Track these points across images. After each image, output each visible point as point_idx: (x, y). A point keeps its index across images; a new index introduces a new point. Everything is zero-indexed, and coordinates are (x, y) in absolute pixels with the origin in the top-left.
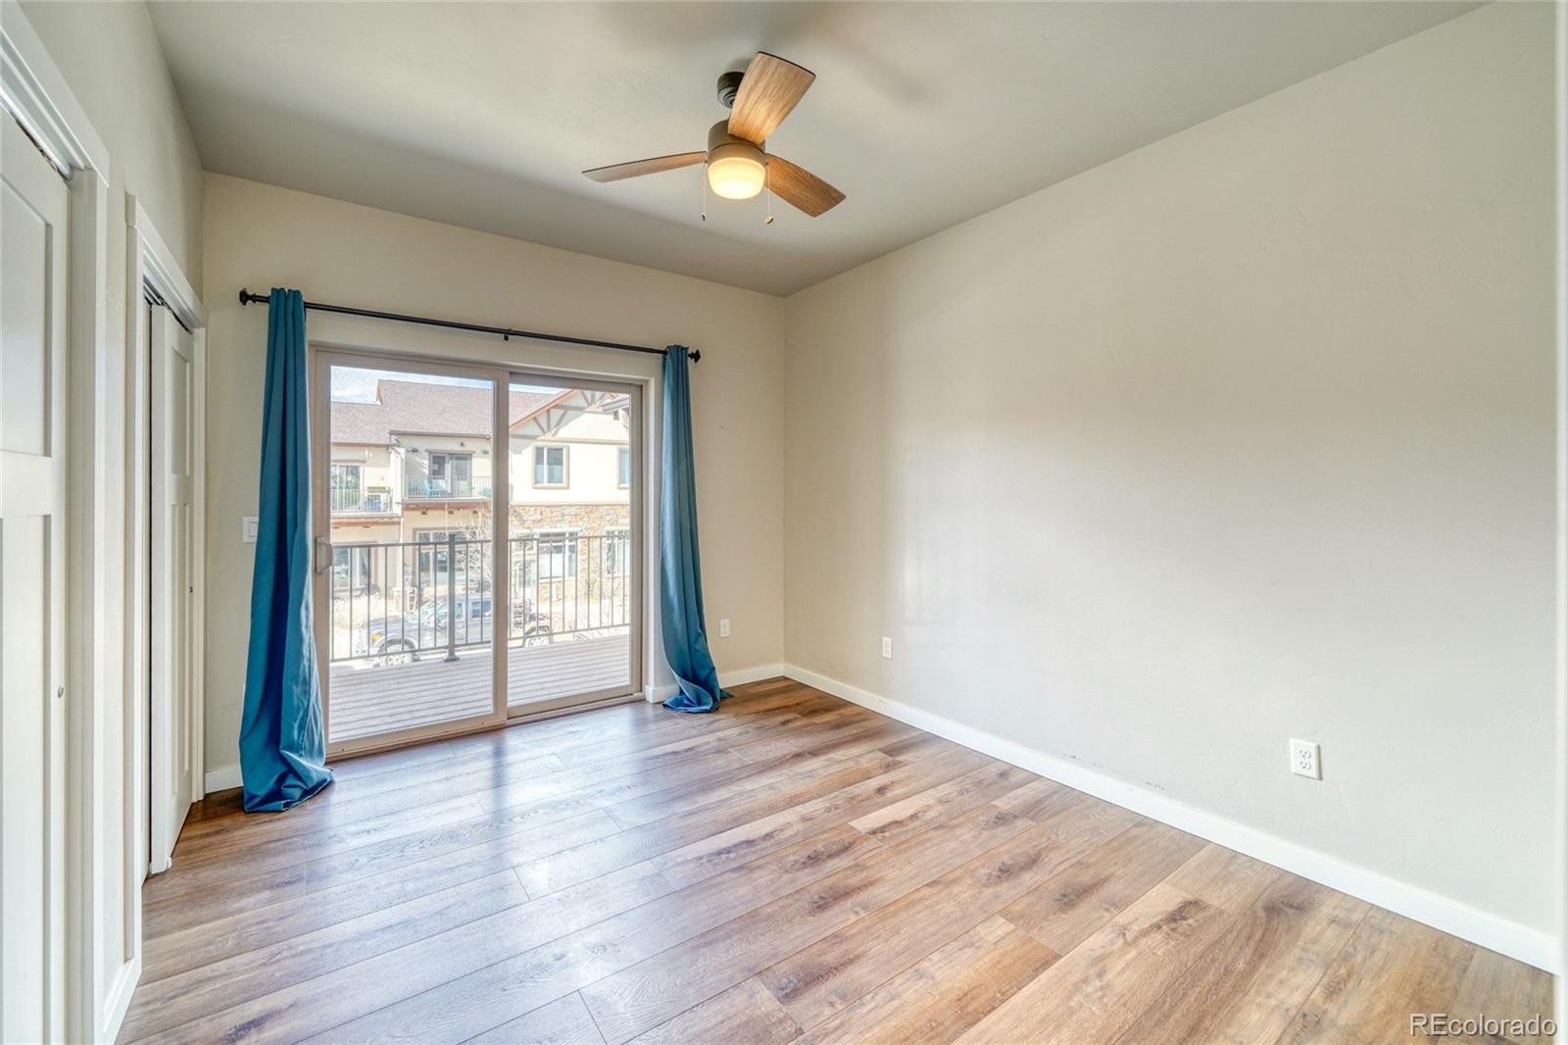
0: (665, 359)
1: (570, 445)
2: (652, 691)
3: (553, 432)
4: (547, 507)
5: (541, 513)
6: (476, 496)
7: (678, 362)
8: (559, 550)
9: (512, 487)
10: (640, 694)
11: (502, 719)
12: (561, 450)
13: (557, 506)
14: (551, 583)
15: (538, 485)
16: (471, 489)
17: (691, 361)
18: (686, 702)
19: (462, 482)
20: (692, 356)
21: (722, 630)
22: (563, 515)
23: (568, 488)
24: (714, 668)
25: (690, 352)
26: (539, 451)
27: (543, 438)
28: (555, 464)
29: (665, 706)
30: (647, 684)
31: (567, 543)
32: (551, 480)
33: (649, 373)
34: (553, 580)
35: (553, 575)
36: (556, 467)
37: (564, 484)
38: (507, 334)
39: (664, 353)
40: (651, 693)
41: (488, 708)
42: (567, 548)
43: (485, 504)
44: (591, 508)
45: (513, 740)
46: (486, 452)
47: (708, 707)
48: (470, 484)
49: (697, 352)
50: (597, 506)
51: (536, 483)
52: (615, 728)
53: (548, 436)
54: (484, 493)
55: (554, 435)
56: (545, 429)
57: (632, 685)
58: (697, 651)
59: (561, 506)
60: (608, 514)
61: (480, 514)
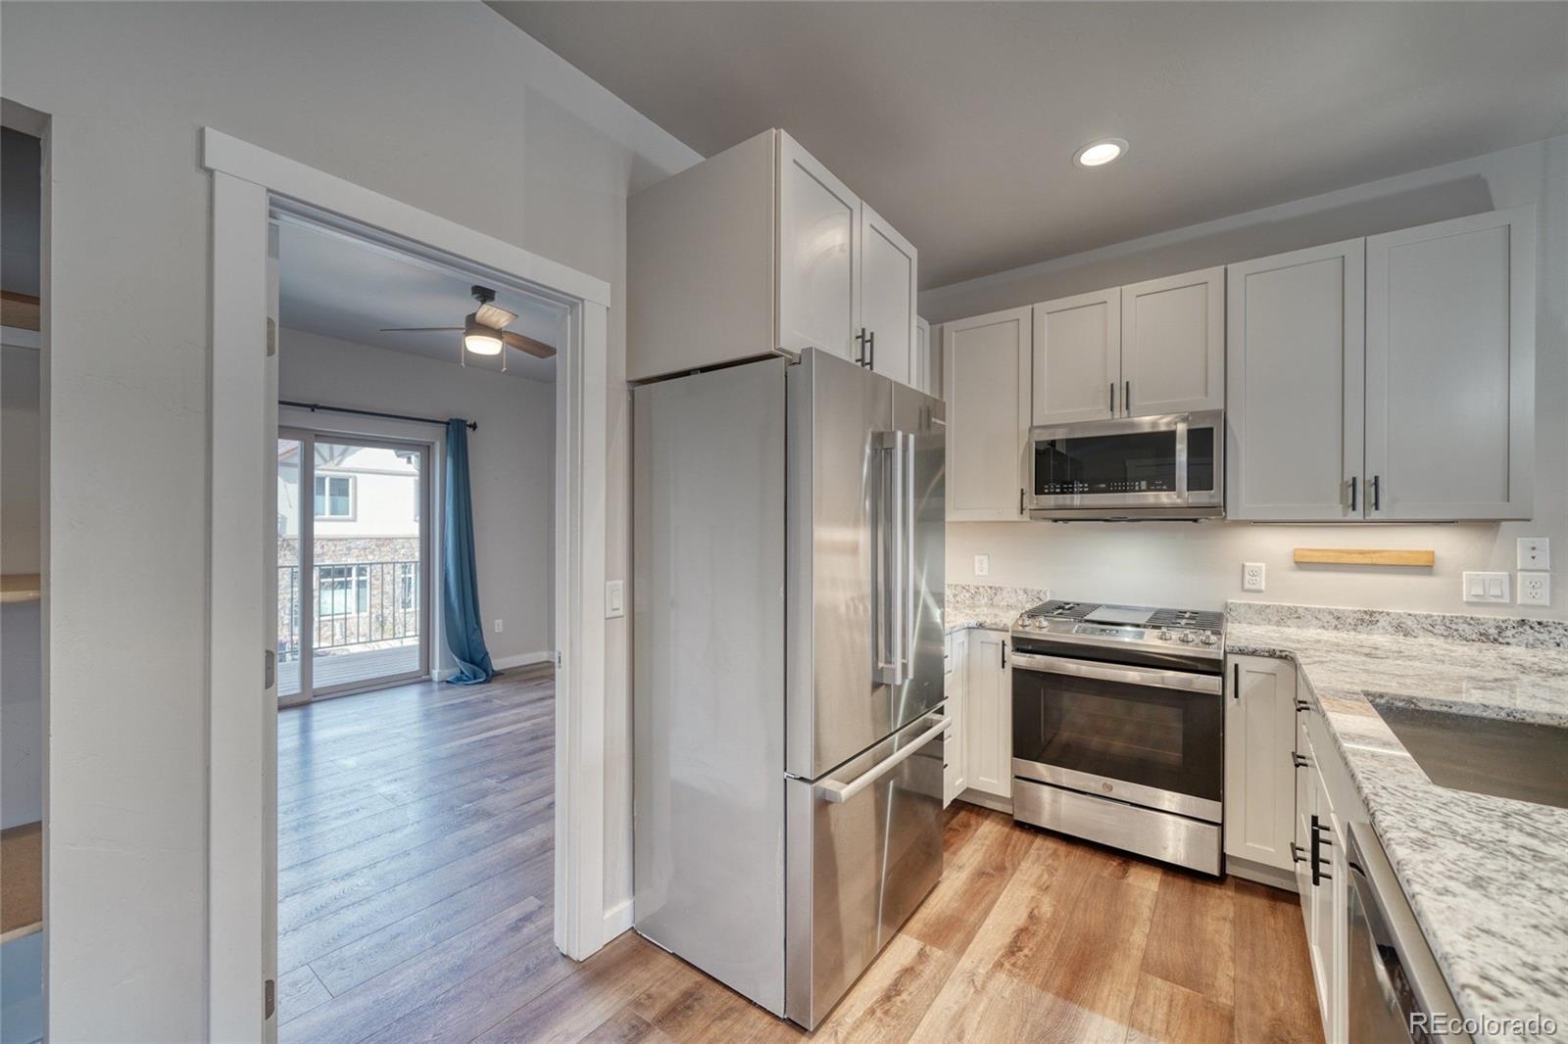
0: (447, 428)
1: (358, 475)
2: (436, 674)
3: (336, 462)
4: (329, 540)
5: (323, 547)
7: (458, 432)
8: (345, 585)
10: (428, 677)
11: (308, 697)
12: (348, 480)
13: (341, 540)
14: (333, 620)
17: (469, 431)
18: (465, 678)
20: (470, 426)
21: (496, 627)
22: (349, 549)
23: (354, 520)
24: (487, 654)
25: (468, 423)
26: (320, 481)
27: (324, 467)
28: (340, 495)
29: (448, 682)
30: (433, 668)
31: (354, 578)
32: (333, 512)
33: (436, 436)
34: (335, 617)
35: (335, 612)
36: (340, 499)
37: (350, 516)
39: (448, 423)
40: (436, 676)
41: (300, 691)
42: (354, 584)
44: (383, 541)
45: (319, 711)
47: (482, 680)
49: (475, 423)
50: (390, 539)
52: (409, 699)
53: (331, 465)
55: (338, 464)
56: (328, 458)
57: (421, 670)
58: (473, 641)
59: (346, 539)
60: (403, 547)
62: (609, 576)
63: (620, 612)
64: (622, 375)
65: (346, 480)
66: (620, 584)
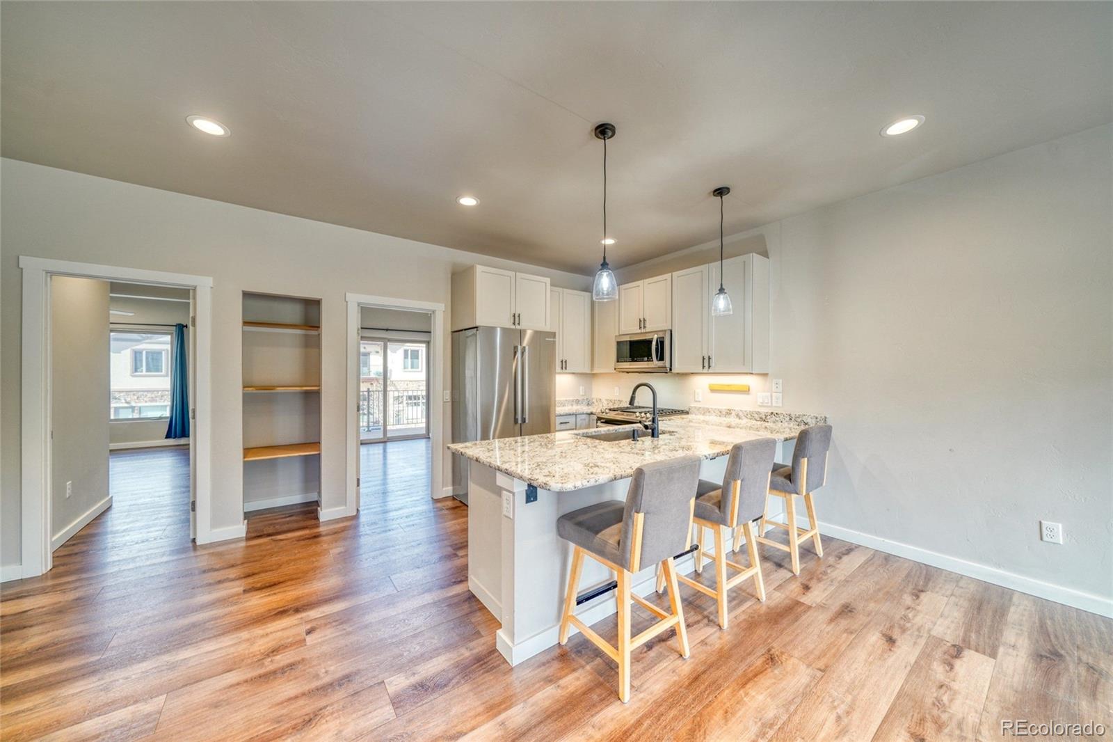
5: (407, 385)
6: (372, 375)
8: (416, 404)
9: (391, 371)
11: (386, 440)
13: (415, 381)
15: (406, 370)
16: (369, 372)
19: (364, 368)
23: (421, 371)
26: (406, 352)
27: (408, 344)
32: (412, 367)
36: (415, 361)
37: (419, 369)
38: (387, 330)
41: (382, 436)
42: (420, 403)
43: (377, 380)
45: (389, 445)
46: (377, 352)
48: (369, 369)
51: (405, 368)
52: (421, 445)
53: (411, 344)
54: (378, 374)
59: (417, 381)
61: (374, 385)
62: (444, 389)
63: (449, 400)
64: (449, 330)
65: (418, 351)
66: (448, 392)
